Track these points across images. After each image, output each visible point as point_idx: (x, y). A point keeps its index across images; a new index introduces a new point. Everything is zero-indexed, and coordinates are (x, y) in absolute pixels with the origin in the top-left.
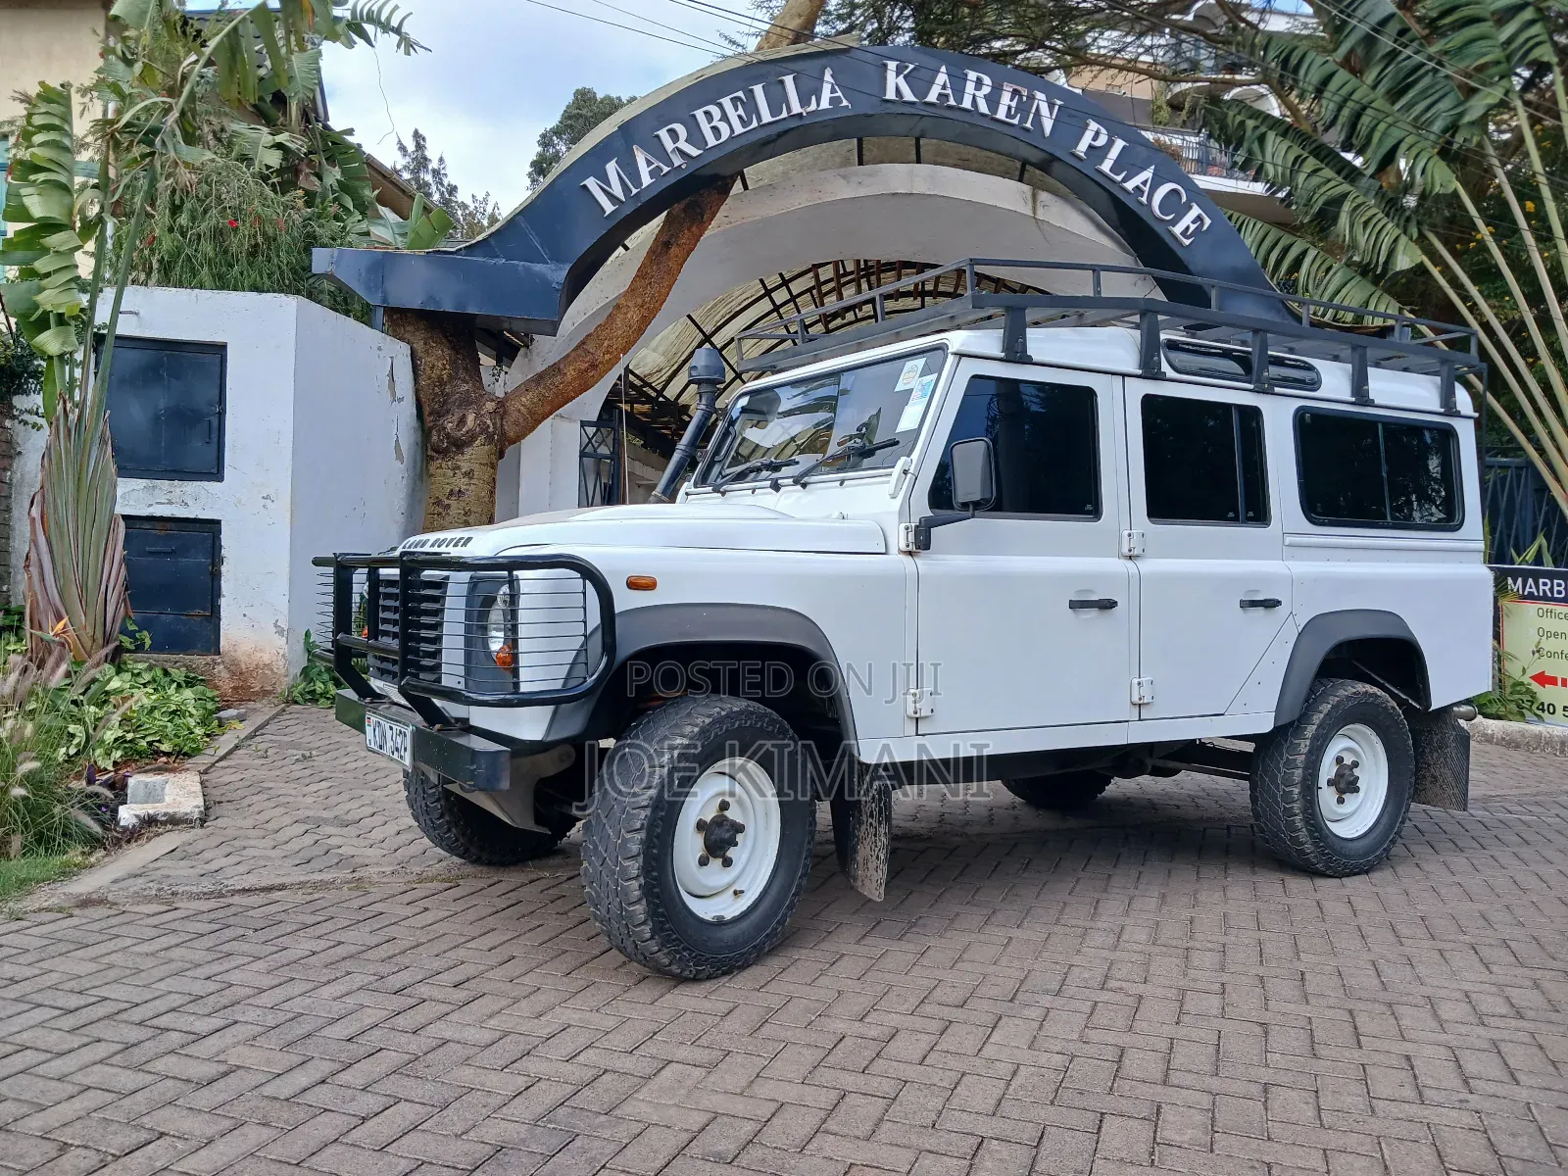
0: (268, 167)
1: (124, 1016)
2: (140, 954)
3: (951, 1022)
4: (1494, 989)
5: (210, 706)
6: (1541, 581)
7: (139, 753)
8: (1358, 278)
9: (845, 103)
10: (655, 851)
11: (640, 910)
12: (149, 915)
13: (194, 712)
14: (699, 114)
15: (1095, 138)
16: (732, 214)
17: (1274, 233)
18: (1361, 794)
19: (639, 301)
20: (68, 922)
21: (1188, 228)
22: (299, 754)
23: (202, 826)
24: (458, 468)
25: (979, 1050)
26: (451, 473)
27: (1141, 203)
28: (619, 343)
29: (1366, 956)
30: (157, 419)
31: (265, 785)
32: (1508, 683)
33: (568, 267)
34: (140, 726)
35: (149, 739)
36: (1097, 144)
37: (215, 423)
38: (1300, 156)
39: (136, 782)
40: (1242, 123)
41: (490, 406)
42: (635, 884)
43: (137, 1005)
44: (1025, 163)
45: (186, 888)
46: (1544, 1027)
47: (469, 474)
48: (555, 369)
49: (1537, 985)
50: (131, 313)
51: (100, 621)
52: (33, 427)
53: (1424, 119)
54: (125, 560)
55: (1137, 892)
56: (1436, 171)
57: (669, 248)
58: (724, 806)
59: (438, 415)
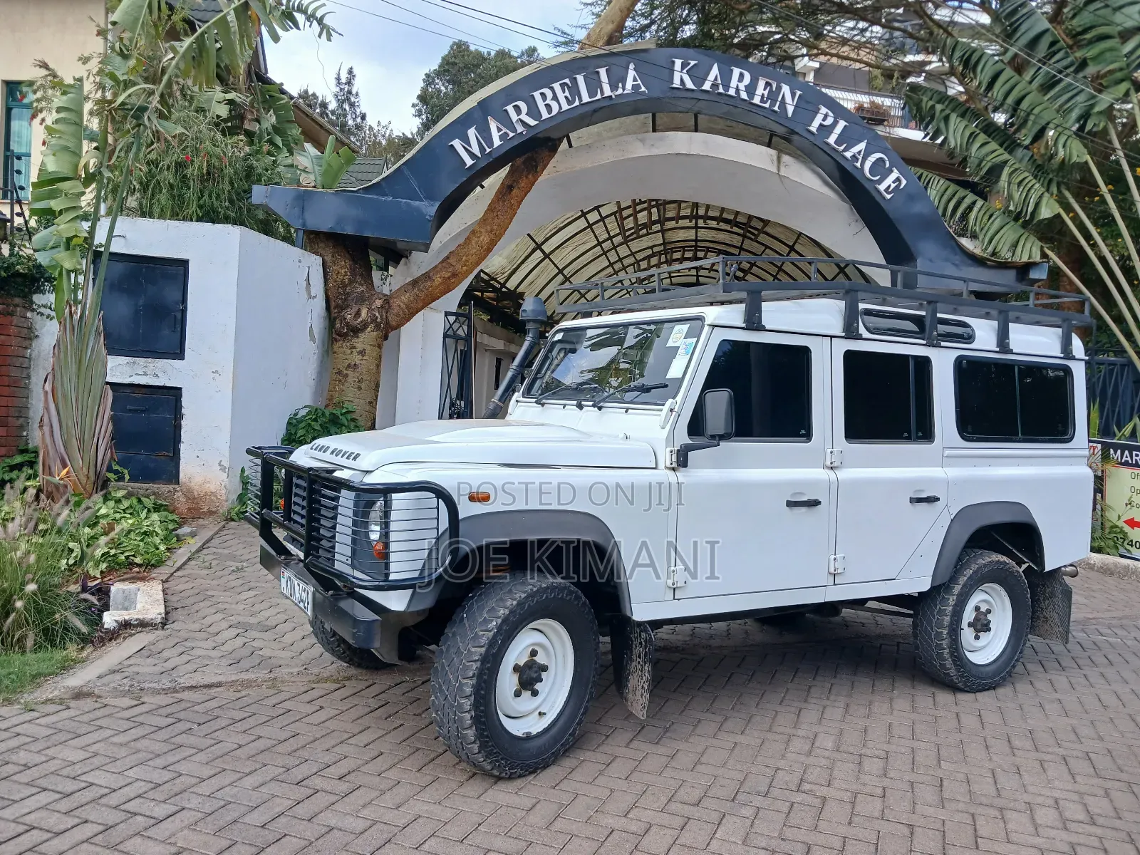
0: (218, 117)
1: (103, 801)
2: (115, 744)
3: (689, 819)
4: (1076, 797)
5: (171, 526)
6: (1134, 453)
7: (119, 565)
8: (1012, 223)
9: (643, 89)
10: (483, 692)
11: (471, 733)
12: (124, 709)
13: (159, 532)
14: (537, 95)
15: (824, 119)
16: (560, 165)
17: (953, 187)
18: (992, 632)
19: (489, 228)
20: (65, 714)
21: (889, 186)
22: (234, 565)
23: (163, 628)
24: (354, 347)
25: (708, 845)
26: (349, 351)
27: (856, 167)
28: (473, 259)
29: (988, 765)
30: (137, 312)
31: (209, 593)
32: (1108, 525)
33: (437, 205)
34: (120, 544)
35: (127, 554)
36: (825, 123)
37: (179, 316)
38: (973, 133)
39: (116, 589)
40: (933, 107)
41: (378, 303)
42: (468, 716)
43: (115, 790)
44: (773, 135)
45: (150, 685)
46: (1110, 833)
47: (362, 353)
48: (427, 276)
49: (1107, 795)
50: (120, 236)
51: (92, 464)
52: (47, 318)
53: (1066, 107)
54: (112, 418)
55: (828, 703)
56: (1073, 145)
57: (512, 190)
58: (534, 653)
59: (341, 308)
